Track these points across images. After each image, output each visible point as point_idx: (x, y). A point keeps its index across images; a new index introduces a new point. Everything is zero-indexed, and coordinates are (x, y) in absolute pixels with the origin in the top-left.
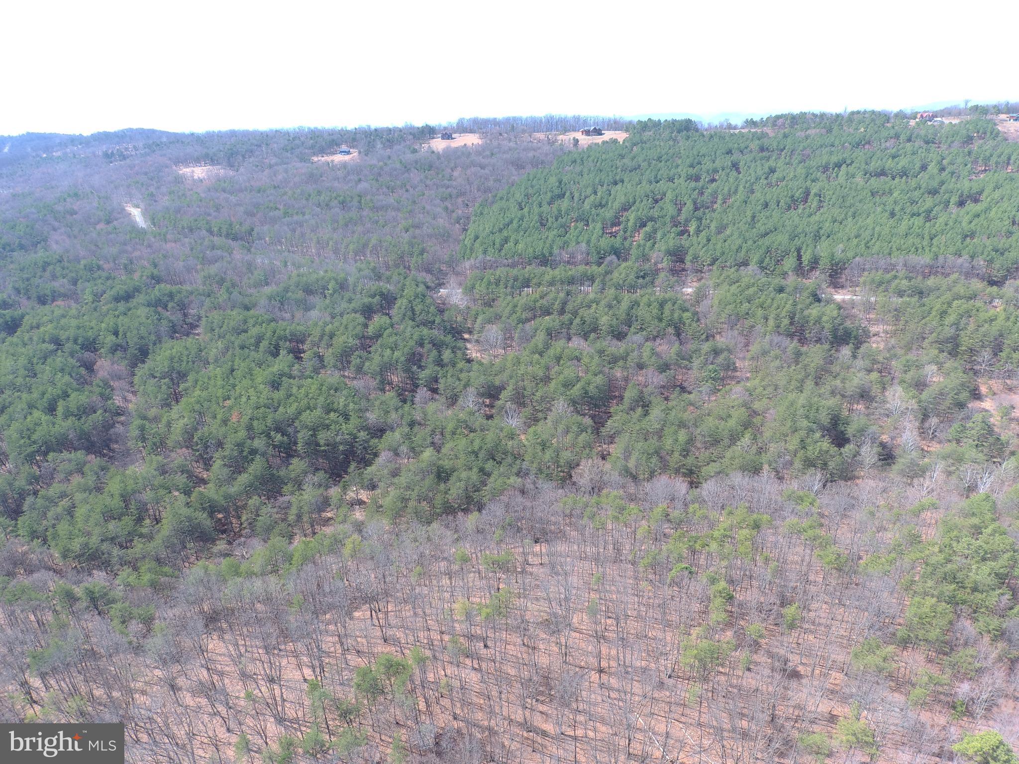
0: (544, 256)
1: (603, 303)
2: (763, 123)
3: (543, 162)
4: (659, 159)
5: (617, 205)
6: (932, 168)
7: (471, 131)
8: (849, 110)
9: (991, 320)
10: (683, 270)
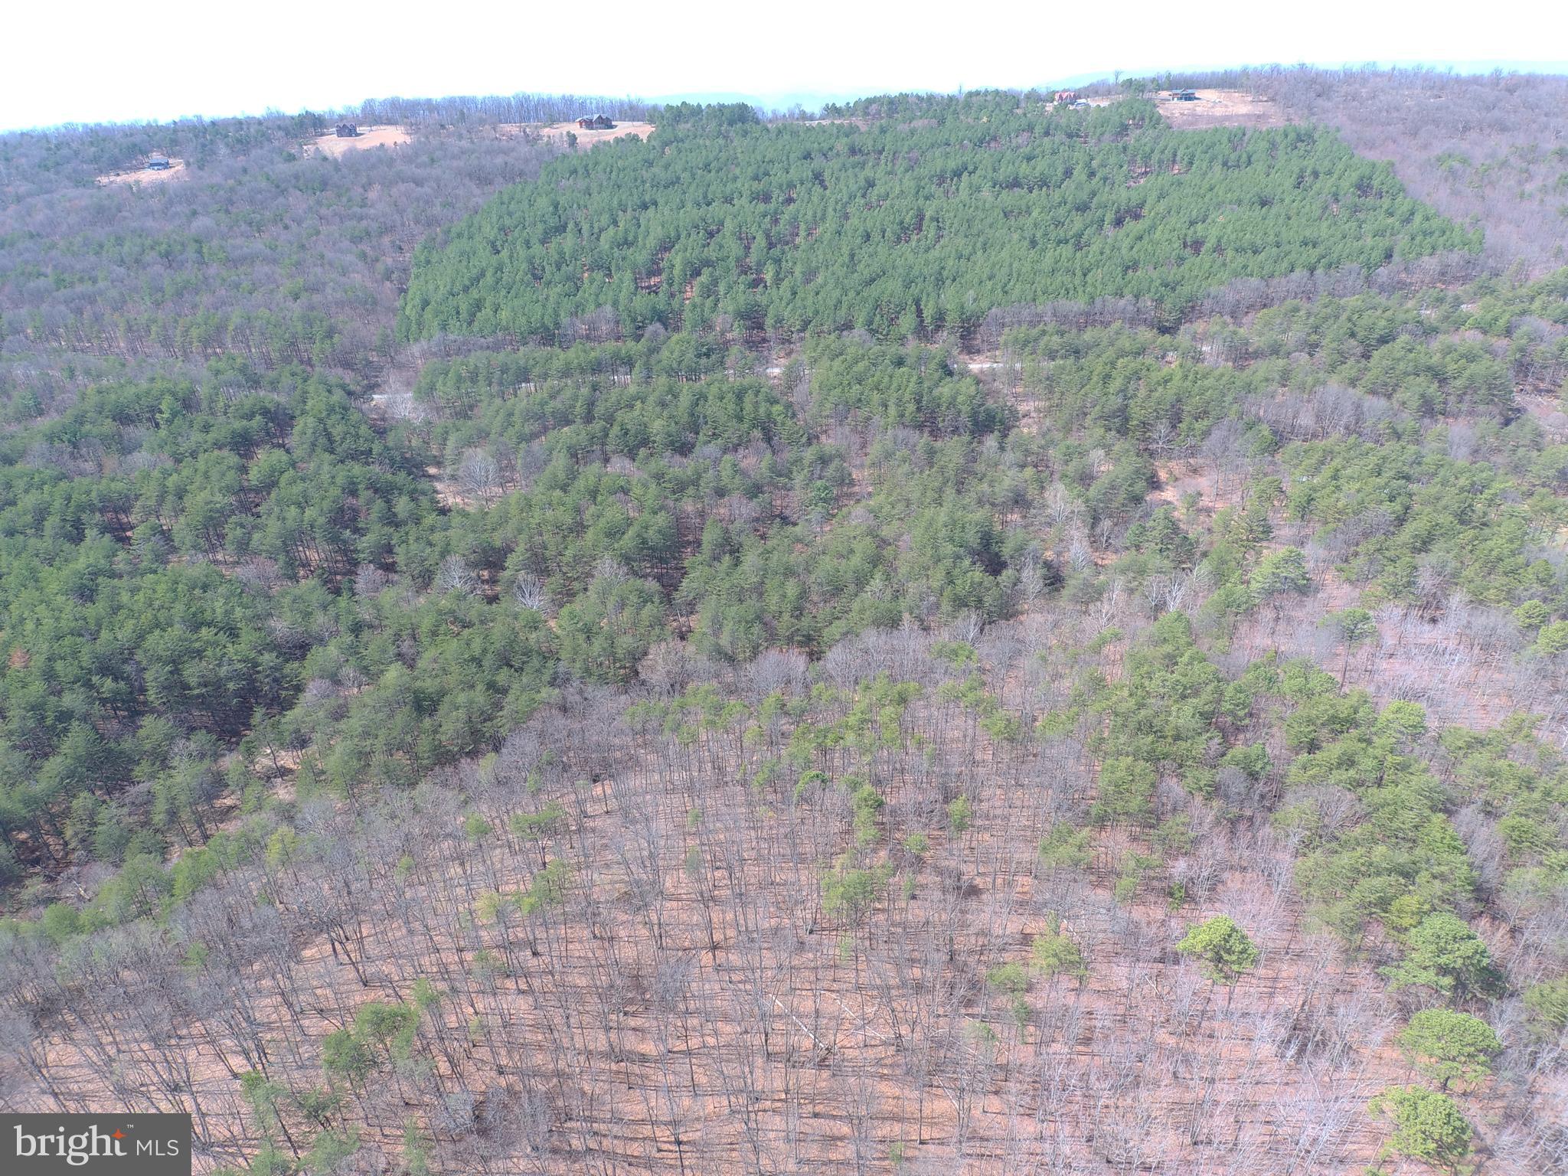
0: (547, 329)
1: (651, 399)
2: (850, 111)
3: (521, 174)
4: (707, 167)
5: (651, 242)
6: (1080, 174)
7: (390, 122)
8: (966, 89)
9: (1166, 382)
10: (764, 340)
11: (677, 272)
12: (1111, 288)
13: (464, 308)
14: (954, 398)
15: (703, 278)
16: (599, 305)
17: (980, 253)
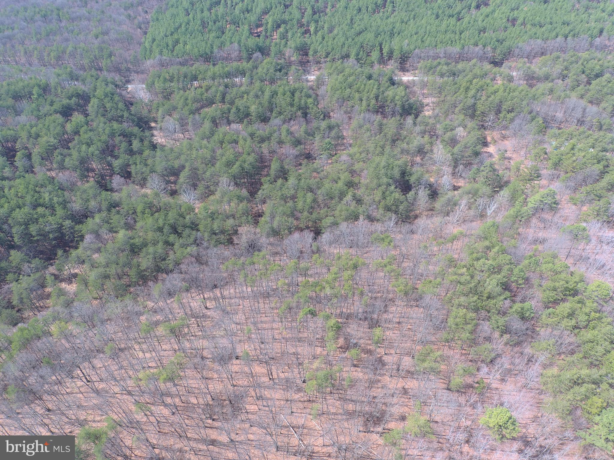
0: (207, 54)
1: (252, 93)
5: (259, 10)
9: (495, 92)
10: (308, 62)
11: (269, 26)
12: (472, 41)
13: (170, 43)
14: (394, 97)
15: (281, 30)
16: (231, 43)
17: (412, 20)
